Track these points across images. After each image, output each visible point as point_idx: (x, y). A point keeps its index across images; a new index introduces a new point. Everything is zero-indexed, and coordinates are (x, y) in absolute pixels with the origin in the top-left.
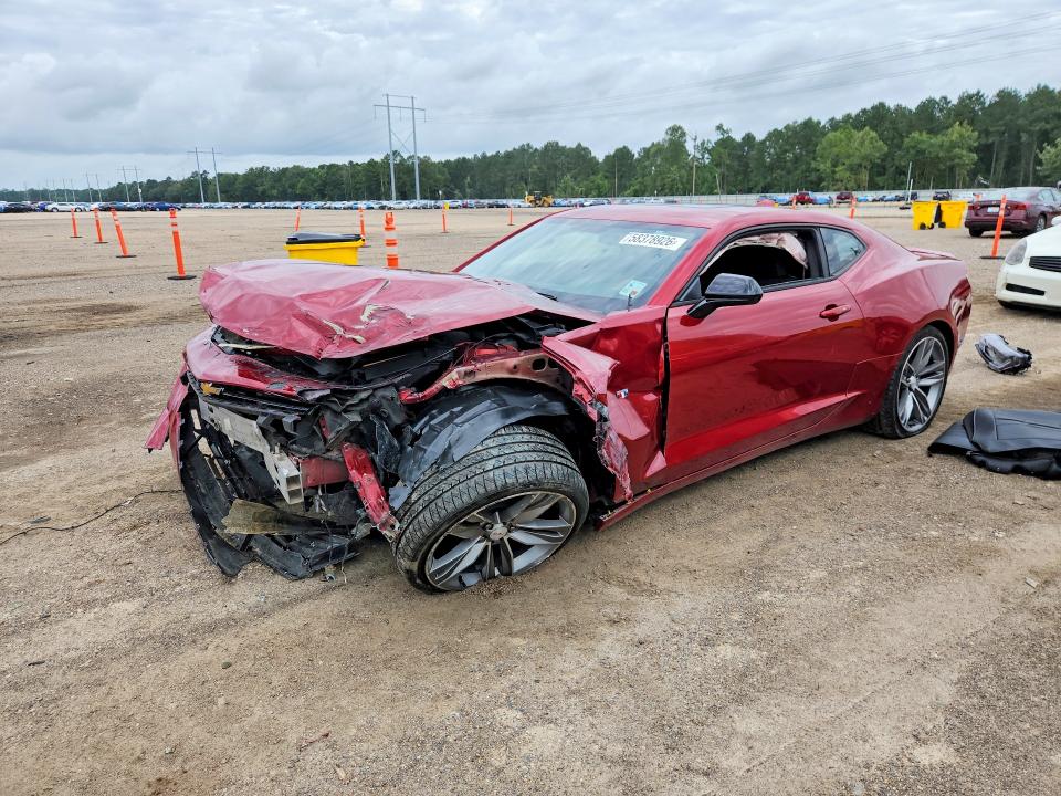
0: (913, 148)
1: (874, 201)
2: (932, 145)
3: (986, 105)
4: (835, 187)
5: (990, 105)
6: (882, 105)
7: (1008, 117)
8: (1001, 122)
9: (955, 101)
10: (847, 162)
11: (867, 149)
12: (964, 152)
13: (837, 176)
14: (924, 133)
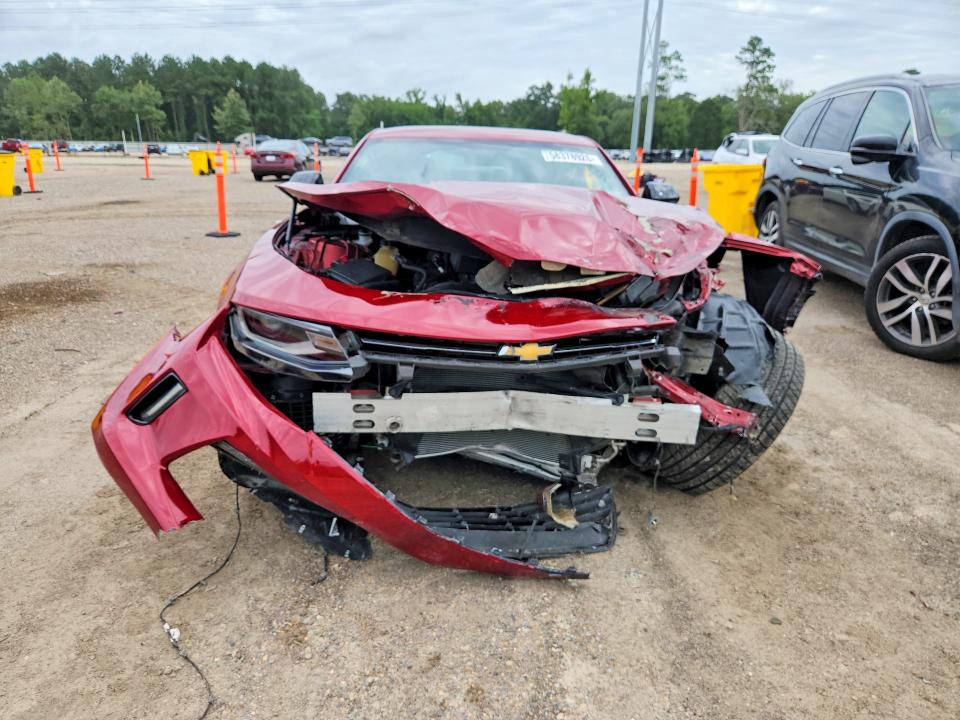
0: (107, 101)
1: (84, 150)
2: (122, 100)
3: (157, 67)
4: (38, 136)
5: (159, 68)
6: (57, 56)
7: (178, 82)
8: (173, 85)
9: (128, 61)
10: (43, 111)
11: (61, 99)
12: (154, 109)
13: (35, 124)
14: (112, 87)
